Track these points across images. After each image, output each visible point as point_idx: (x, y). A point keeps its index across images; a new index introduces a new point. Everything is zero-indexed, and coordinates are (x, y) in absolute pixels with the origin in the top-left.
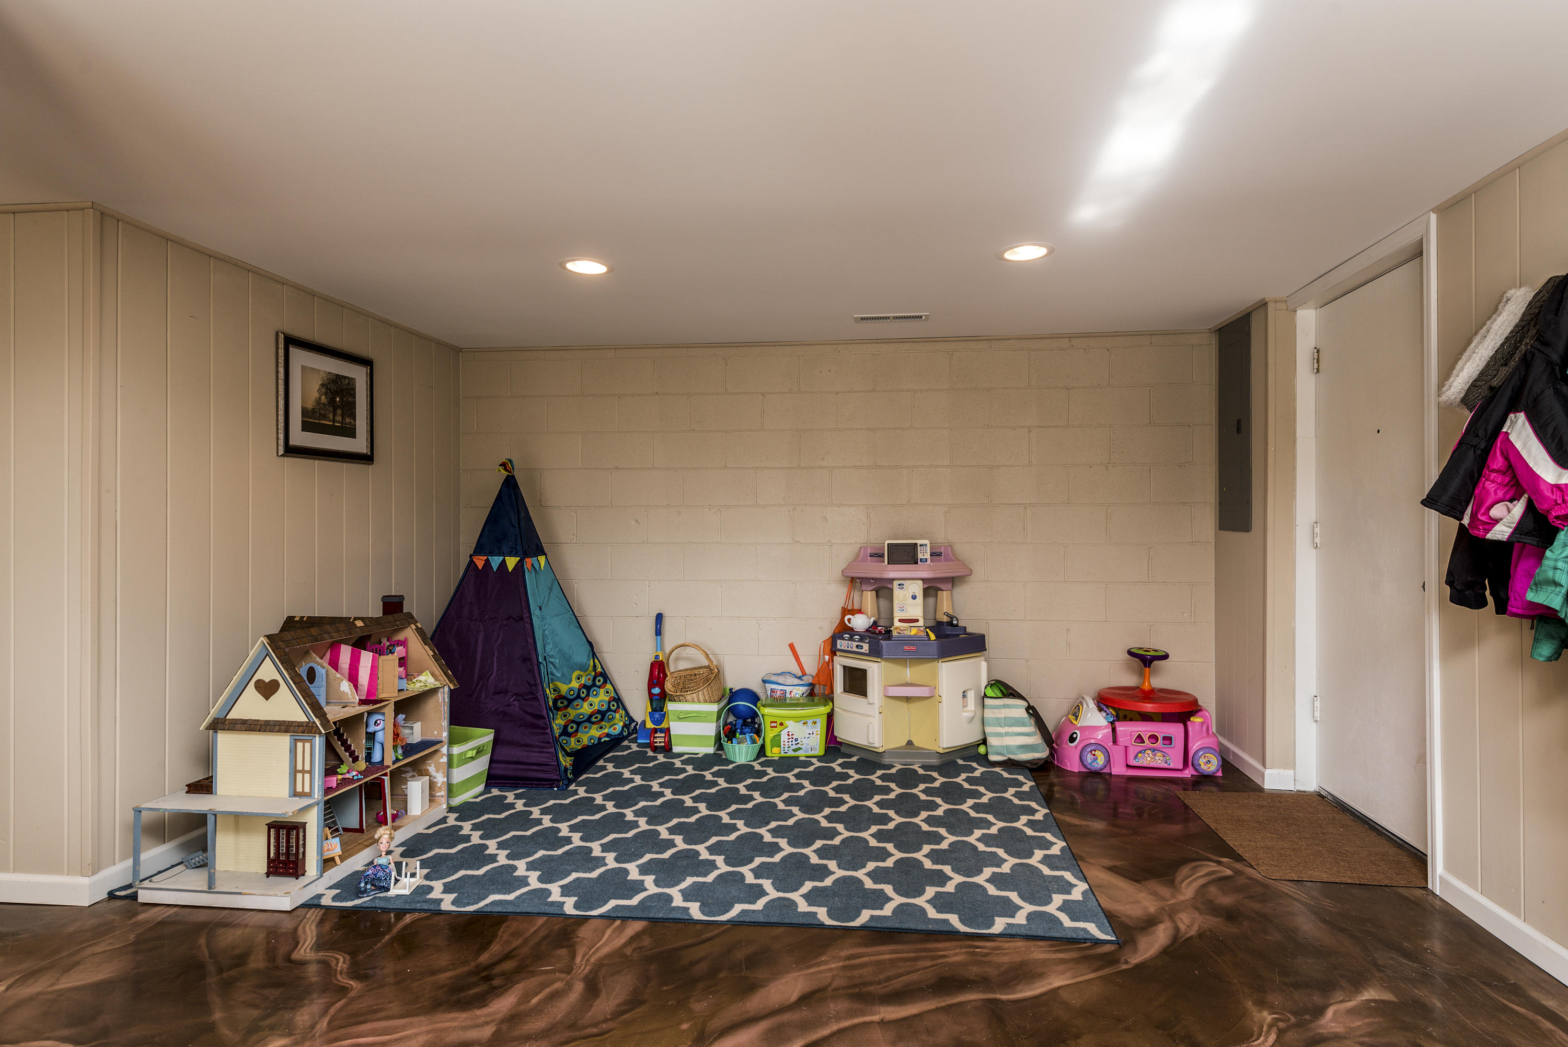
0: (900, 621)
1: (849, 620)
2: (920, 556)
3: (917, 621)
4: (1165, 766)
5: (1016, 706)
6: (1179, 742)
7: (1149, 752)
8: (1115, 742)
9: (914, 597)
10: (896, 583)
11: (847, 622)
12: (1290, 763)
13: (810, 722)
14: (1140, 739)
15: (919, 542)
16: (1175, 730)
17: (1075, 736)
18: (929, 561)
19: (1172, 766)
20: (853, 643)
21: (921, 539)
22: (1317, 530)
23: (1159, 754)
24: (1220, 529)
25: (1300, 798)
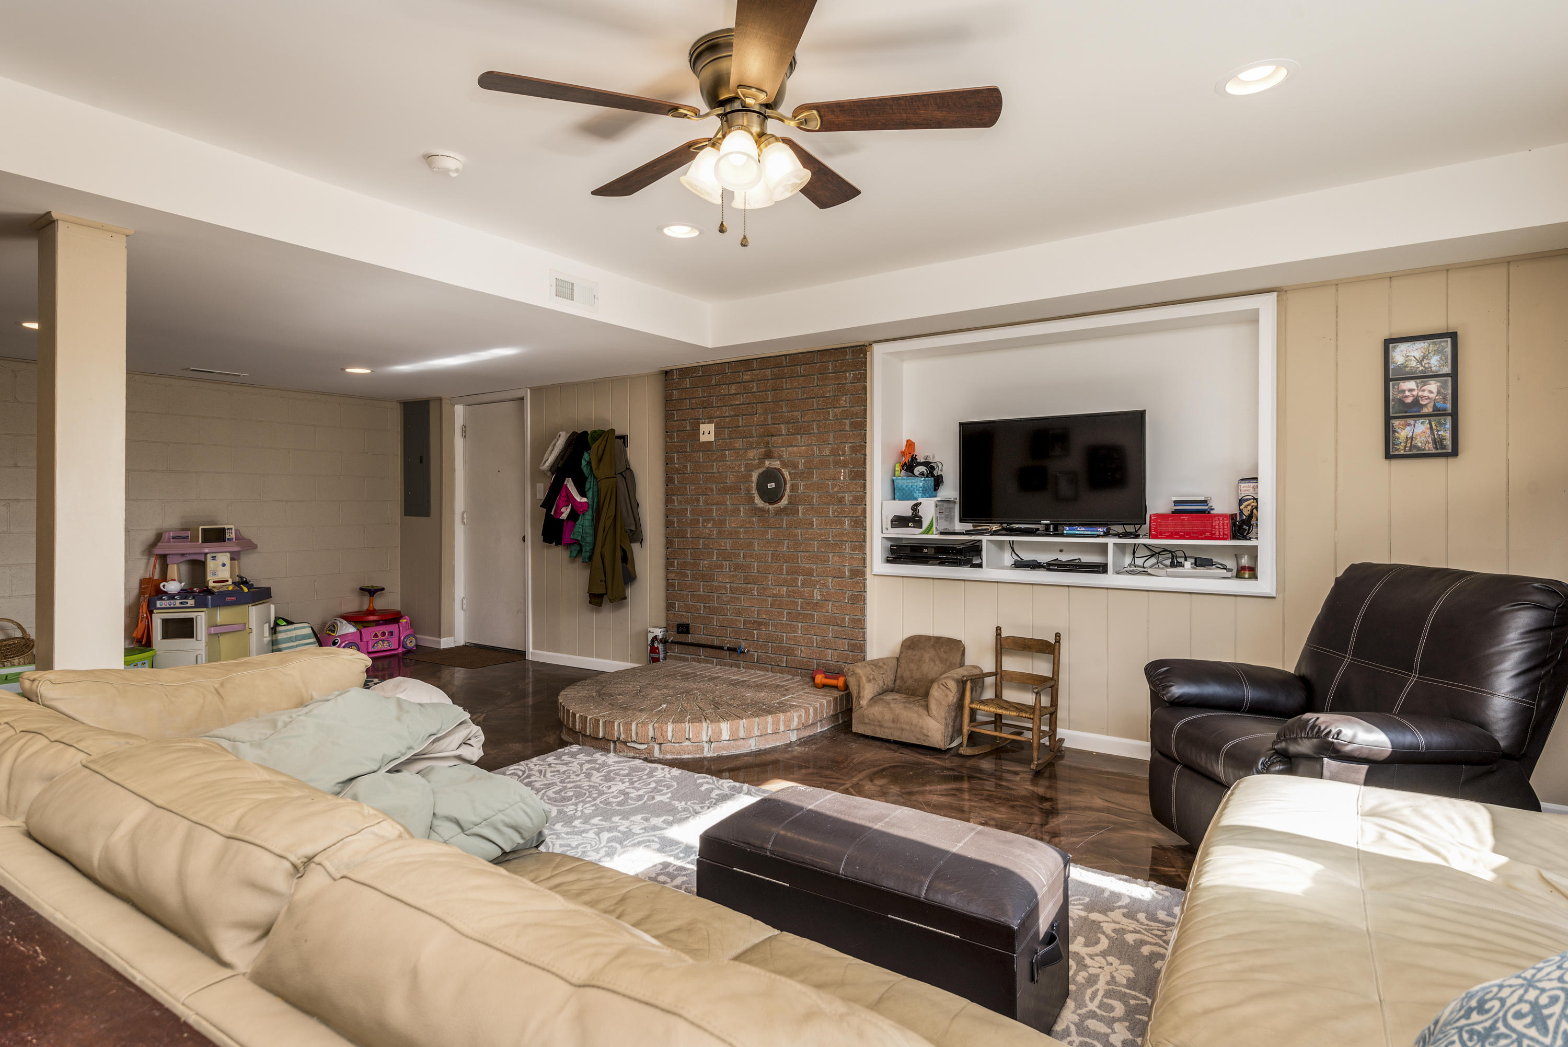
0: (214, 582)
1: (164, 586)
2: (227, 536)
3: (227, 581)
4: (389, 648)
5: (304, 627)
6: (396, 634)
7: (380, 642)
8: (361, 640)
9: (224, 565)
10: (209, 556)
11: (162, 588)
12: (451, 633)
13: (140, 664)
14: (376, 636)
15: (226, 527)
16: (393, 627)
17: (336, 641)
18: (234, 540)
19: (392, 648)
20: (176, 601)
21: (227, 524)
22: (465, 516)
23: (386, 642)
24: (405, 515)
25: (457, 649)
